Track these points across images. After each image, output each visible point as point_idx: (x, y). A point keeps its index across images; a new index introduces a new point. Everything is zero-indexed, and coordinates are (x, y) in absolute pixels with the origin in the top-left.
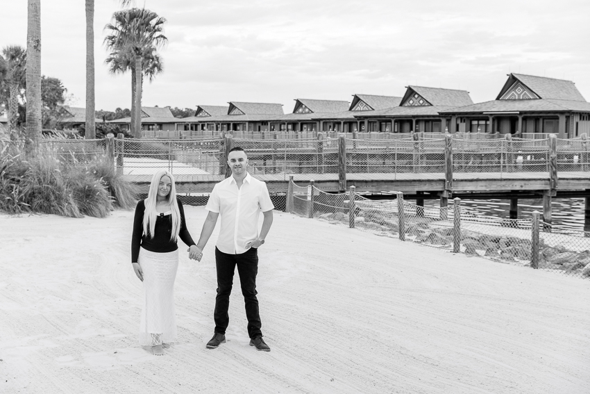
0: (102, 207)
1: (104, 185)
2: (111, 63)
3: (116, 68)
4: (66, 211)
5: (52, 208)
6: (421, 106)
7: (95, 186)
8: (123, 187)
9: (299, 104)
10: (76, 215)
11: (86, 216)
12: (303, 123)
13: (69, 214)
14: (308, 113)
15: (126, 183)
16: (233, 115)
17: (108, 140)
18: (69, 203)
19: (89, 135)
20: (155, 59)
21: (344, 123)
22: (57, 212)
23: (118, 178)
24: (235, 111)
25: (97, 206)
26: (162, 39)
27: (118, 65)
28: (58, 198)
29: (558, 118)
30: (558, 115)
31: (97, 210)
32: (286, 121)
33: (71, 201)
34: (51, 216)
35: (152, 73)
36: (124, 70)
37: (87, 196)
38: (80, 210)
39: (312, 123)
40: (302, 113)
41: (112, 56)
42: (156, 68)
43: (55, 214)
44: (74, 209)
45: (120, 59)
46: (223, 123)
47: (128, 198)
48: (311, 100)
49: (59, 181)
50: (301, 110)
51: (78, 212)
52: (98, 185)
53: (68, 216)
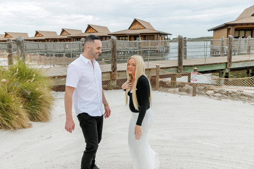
4: (14, 123)
6: (94, 32)
9: (37, 33)
10: (26, 125)
12: (40, 40)
14: (41, 36)
18: (20, 115)
21: (59, 40)
24: (8, 36)
25: (41, 110)
29: (154, 36)
30: (154, 34)
32: (32, 40)
33: (22, 111)
39: (44, 40)
40: (39, 36)
44: (25, 119)
46: (3, 41)
48: (42, 31)
50: (38, 35)
51: (28, 121)
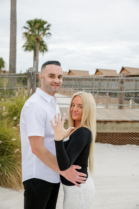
2: (24, 48)
3: (26, 50)
9: (97, 71)
14: (101, 74)
16: (70, 75)
17: (29, 74)
20: (45, 46)
26: (49, 34)
35: (43, 52)
36: (30, 50)
41: (25, 45)
42: (45, 50)
45: (29, 46)
50: (98, 73)
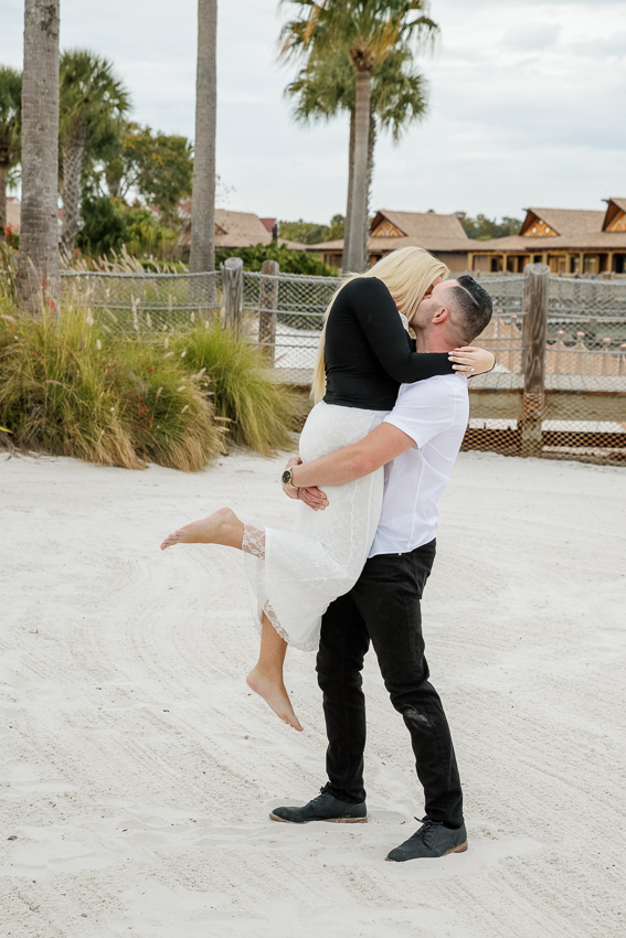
0: (194, 445)
1: (203, 388)
2: (299, 94)
3: (308, 107)
4: (100, 449)
5: (67, 441)
7: (181, 389)
8: (256, 395)
10: (126, 461)
11: (152, 465)
13: (109, 459)
15: (269, 387)
16: (617, 232)
17: (227, 273)
18: (110, 431)
19: (199, 264)
20: (407, 83)
22: (76, 452)
23: (244, 372)
24: (622, 223)
25: (181, 442)
26: (425, 27)
27: (317, 97)
28: (83, 416)
31: (180, 454)
33: (115, 425)
34: (63, 461)
35: (399, 117)
36: (329, 111)
37: (159, 415)
38: (139, 452)
41: (303, 77)
42: (409, 109)
43: (76, 455)
44: (122, 445)
45: (320, 85)
46: (589, 253)
47: (268, 423)
49: (87, 372)
51: (132, 454)
52: (191, 388)
53: (105, 463)
